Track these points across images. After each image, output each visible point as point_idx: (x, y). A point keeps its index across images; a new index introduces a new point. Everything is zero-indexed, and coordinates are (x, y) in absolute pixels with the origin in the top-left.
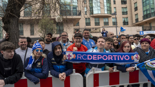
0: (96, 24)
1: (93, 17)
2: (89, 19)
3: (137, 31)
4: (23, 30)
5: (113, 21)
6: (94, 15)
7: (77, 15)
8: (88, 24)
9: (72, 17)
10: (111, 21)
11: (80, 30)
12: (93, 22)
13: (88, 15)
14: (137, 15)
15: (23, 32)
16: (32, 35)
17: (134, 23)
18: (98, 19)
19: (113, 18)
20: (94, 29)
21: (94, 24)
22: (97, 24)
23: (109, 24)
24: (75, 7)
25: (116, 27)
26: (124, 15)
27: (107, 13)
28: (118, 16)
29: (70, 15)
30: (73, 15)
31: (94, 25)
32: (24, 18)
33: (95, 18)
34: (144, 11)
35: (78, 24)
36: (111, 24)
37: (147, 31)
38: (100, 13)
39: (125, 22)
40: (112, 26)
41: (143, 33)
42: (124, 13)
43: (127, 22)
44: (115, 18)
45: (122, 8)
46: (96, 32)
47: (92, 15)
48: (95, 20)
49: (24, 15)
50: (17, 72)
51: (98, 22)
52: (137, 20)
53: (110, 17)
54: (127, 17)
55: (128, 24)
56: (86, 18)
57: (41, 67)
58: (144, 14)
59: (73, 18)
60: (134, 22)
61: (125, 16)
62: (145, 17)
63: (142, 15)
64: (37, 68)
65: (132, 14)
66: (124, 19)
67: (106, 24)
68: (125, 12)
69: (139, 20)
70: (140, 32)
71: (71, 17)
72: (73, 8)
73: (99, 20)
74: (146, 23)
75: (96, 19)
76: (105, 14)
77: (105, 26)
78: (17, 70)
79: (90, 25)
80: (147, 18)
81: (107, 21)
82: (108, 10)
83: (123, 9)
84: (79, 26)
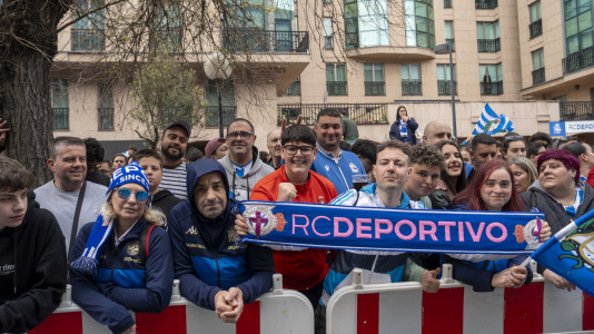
0: (372, 90)
1: (358, 59)
2: (342, 66)
3: (540, 119)
4: (68, 109)
5: (442, 78)
6: (363, 52)
7: (291, 50)
8: (337, 88)
9: (270, 60)
10: (432, 76)
11: (305, 113)
12: (356, 79)
13: (338, 53)
14: (538, 52)
15: (68, 116)
16: (107, 129)
17: (524, 87)
18: (379, 68)
19: (438, 65)
20: (362, 111)
21: (362, 89)
22: (375, 88)
23: (424, 88)
24: (285, 17)
25: (453, 102)
26: (485, 51)
27: (418, 46)
28: (458, 57)
29: (264, 49)
30: (277, 50)
31: (364, 93)
32: (75, 59)
33: (365, 64)
34: (568, 39)
35: (296, 87)
36: (430, 89)
37: (581, 123)
38: (385, 42)
39: (491, 83)
40: (436, 97)
41: (563, 128)
42: (484, 46)
43: (499, 84)
44: (447, 65)
45: (478, 22)
46: (370, 124)
47: (353, 53)
48: (368, 73)
49: (74, 46)
50: (40, 283)
51: (380, 80)
52: (539, 75)
53: (430, 59)
54: (500, 64)
55: (500, 92)
56: (329, 65)
57: (143, 264)
58: (567, 49)
59: (275, 63)
60: (528, 81)
61: (490, 57)
62: (573, 61)
63: (562, 55)
64: (127, 266)
65: (517, 51)
66: (484, 68)
67: (412, 88)
68: (489, 42)
69: (549, 76)
70: (552, 124)
71: (266, 58)
72: (278, 21)
73: (381, 73)
74: (577, 87)
75: (368, 68)
76: (407, 47)
77: (405, 98)
78: (41, 274)
79: (346, 94)
80: (582, 66)
81: (414, 76)
82: (418, 32)
83: (480, 27)
84: (300, 95)
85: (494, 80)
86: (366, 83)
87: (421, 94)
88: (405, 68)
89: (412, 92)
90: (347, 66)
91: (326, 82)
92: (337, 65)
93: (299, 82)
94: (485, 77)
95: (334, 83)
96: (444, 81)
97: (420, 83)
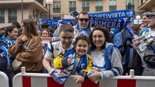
2: (75, 2)
5: (111, 4)
17: (139, 6)
18: (88, 2)
19: (110, 0)
36: (106, 9)
39: (131, 6)
43: (134, 6)
48: (84, 4)
51: (88, 6)
56: (71, 2)
60: (140, 4)
66: (128, 0)
75: (84, 2)
77: (97, 12)
85: (132, 4)
86: (83, 8)
87: (102, 11)
88: (97, 2)
89: (99, 10)
90: (76, 2)
91: (69, 8)
92: (73, 2)
93: (60, 8)
94: (129, 3)
95: (72, 8)
96: (112, 6)
97: (103, 7)
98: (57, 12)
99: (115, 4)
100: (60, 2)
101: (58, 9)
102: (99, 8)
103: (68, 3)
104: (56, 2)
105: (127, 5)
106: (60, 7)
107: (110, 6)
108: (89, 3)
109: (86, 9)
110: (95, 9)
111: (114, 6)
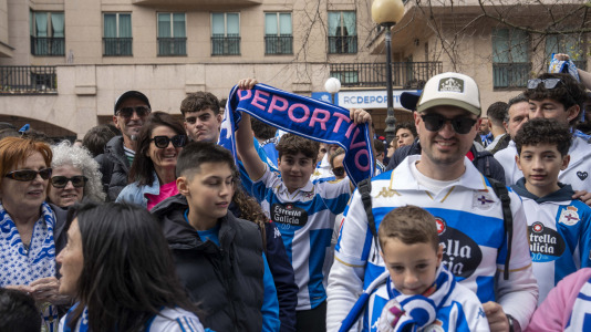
0: (168, 49)
1: (148, 6)
2: (126, 16)
5: (272, 30)
8: (119, 45)
10: (256, 28)
18: (179, 19)
19: (268, 13)
21: (153, 47)
23: (243, 46)
28: (297, 1)
33: (159, 13)
36: (253, 46)
39: (346, 37)
43: (356, 37)
44: (282, 13)
48: (162, 26)
51: (180, 36)
54: (355, 11)
55: (355, 51)
56: (108, 16)
61: (346, 2)
66: (336, 16)
67: (227, 47)
73: (183, 26)
75: (164, 19)
77: (215, 60)
79: (131, 55)
84: (64, 55)
85: (351, 33)
86: (159, 39)
87: (239, 55)
88: (218, 18)
89: (226, 51)
90: (133, 15)
91: (104, 39)
92: (120, 15)
93: (63, 39)
94: (339, 29)
95: (118, 40)
96: (275, 36)
97: (240, 38)
98: (51, 55)
99: (286, 30)
100: (61, 13)
101: (52, 39)
102: (226, 45)
103: (98, 19)
104: (46, 12)
105: (334, 33)
106: (64, 32)
107: (267, 37)
108: (184, 22)
109: (172, 45)
110: (207, 47)
111: (284, 36)
